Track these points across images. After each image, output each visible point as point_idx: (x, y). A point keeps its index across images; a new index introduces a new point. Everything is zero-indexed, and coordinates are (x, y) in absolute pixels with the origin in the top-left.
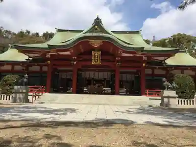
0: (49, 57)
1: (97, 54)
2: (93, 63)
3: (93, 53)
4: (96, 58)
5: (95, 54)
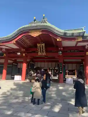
0: (5, 51)
2: (40, 54)
3: (38, 45)
4: (42, 50)
5: (40, 46)
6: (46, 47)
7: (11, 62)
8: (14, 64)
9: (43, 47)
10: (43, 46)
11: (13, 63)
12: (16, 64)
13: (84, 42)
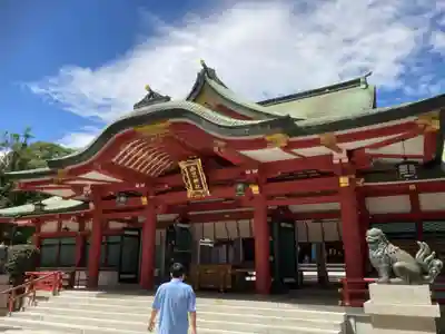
0: (90, 192)
1: (192, 168)
3: (183, 165)
4: (195, 181)
5: (188, 168)
6: (205, 170)
7: (119, 225)
8: (126, 232)
9: (197, 171)
10: (196, 166)
11: (125, 229)
12: (137, 233)
13: (310, 147)
